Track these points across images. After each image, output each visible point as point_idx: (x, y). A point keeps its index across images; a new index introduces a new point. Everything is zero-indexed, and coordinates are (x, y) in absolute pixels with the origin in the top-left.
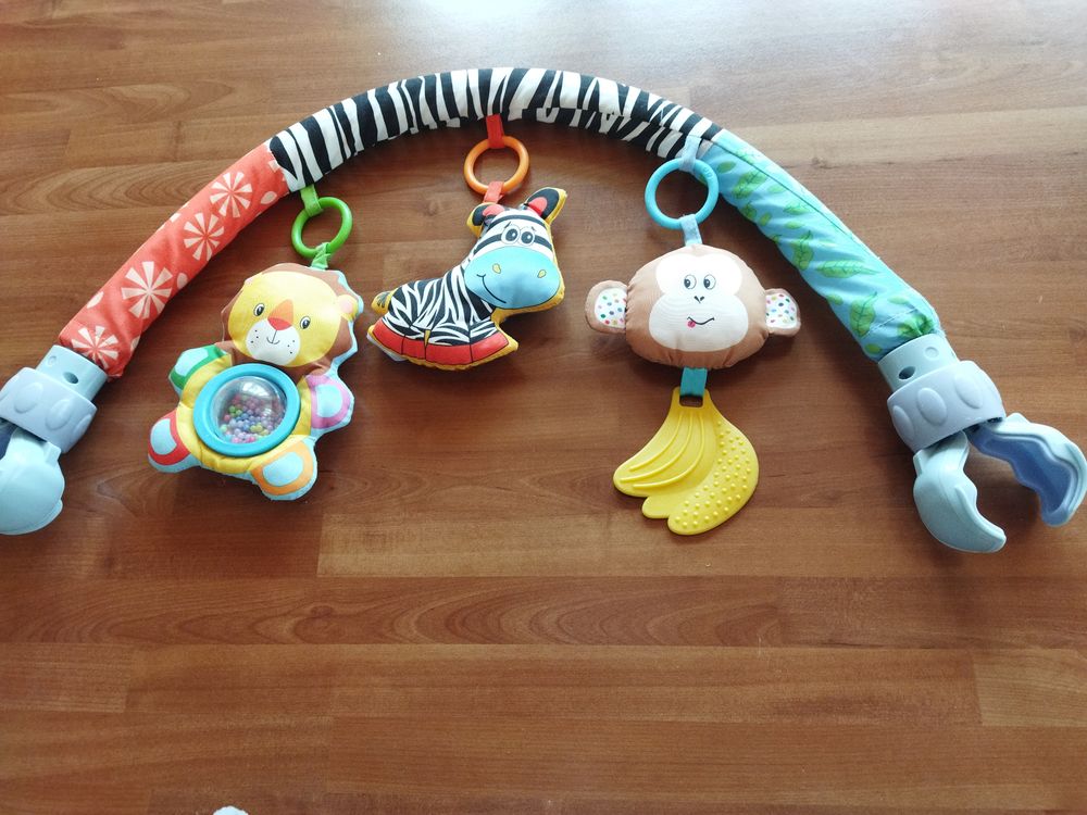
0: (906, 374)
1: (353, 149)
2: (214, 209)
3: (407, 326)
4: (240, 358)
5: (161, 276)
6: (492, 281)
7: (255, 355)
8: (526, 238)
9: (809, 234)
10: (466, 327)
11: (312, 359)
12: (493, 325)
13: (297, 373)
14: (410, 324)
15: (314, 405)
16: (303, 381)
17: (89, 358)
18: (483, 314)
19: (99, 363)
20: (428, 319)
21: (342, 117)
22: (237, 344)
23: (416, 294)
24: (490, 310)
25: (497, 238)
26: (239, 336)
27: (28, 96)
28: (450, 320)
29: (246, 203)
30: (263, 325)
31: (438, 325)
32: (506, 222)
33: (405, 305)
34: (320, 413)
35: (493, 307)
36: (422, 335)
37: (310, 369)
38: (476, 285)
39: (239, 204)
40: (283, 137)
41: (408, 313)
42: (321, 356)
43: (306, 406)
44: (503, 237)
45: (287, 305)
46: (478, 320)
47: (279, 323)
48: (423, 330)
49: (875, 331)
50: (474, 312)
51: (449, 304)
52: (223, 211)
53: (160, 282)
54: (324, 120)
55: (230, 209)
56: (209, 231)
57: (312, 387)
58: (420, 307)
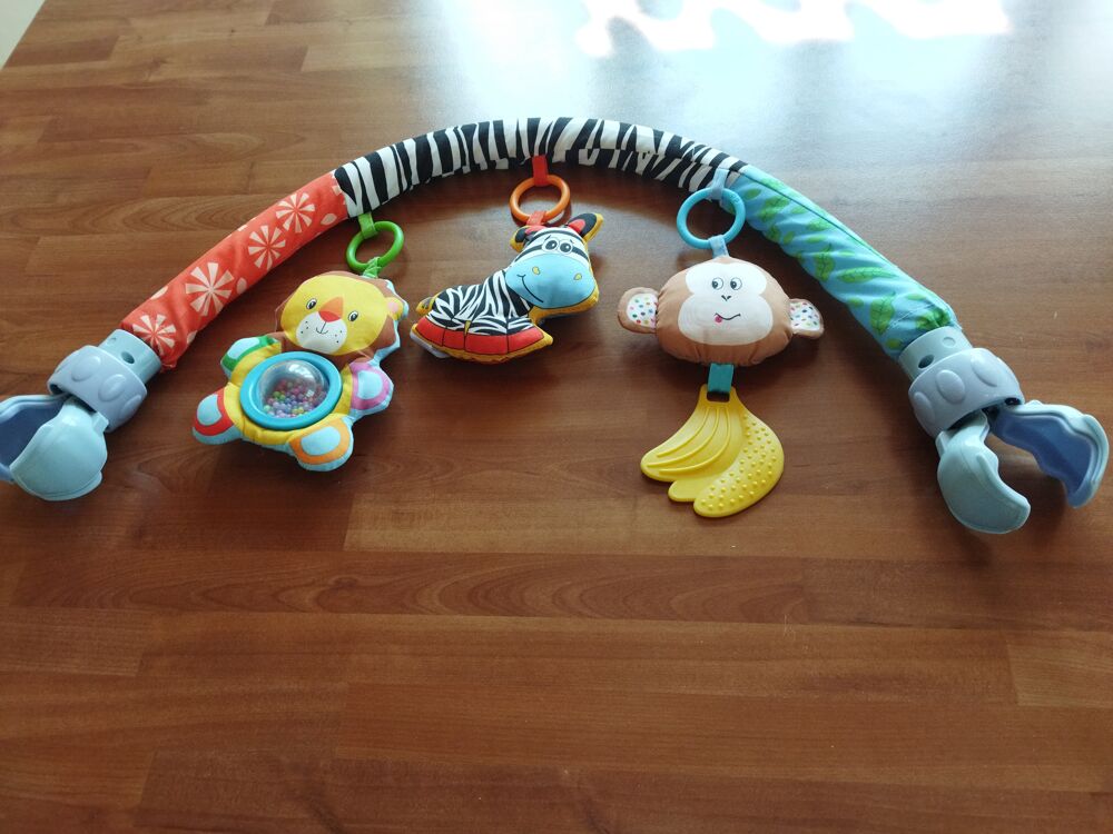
0: (924, 364)
1: (409, 183)
2: (279, 223)
3: (448, 318)
4: (289, 346)
5: (223, 277)
6: (531, 281)
7: (303, 345)
8: (564, 248)
9: (831, 246)
10: (503, 319)
11: (356, 348)
12: (530, 321)
13: (343, 361)
14: (452, 316)
15: (356, 387)
16: (347, 369)
17: (148, 342)
18: (521, 311)
19: (156, 349)
20: (469, 312)
21: (402, 153)
22: (288, 335)
23: (460, 293)
24: (528, 308)
25: (539, 247)
26: (288, 329)
27: (117, 141)
28: (490, 313)
29: (308, 221)
30: (314, 318)
31: (479, 317)
32: (547, 236)
33: (448, 301)
34: (360, 395)
35: (531, 305)
36: (463, 326)
37: (355, 356)
38: (515, 284)
39: (301, 220)
40: (349, 168)
41: (451, 308)
42: (365, 346)
43: (348, 388)
44: (544, 247)
45: (338, 302)
46: (516, 316)
47: (328, 316)
48: (464, 322)
49: (894, 326)
50: (512, 308)
51: (490, 299)
52: (287, 225)
53: (221, 283)
54: (386, 154)
55: (293, 225)
56: (273, 240)
57: (354, 373)
58: (462, 303)
